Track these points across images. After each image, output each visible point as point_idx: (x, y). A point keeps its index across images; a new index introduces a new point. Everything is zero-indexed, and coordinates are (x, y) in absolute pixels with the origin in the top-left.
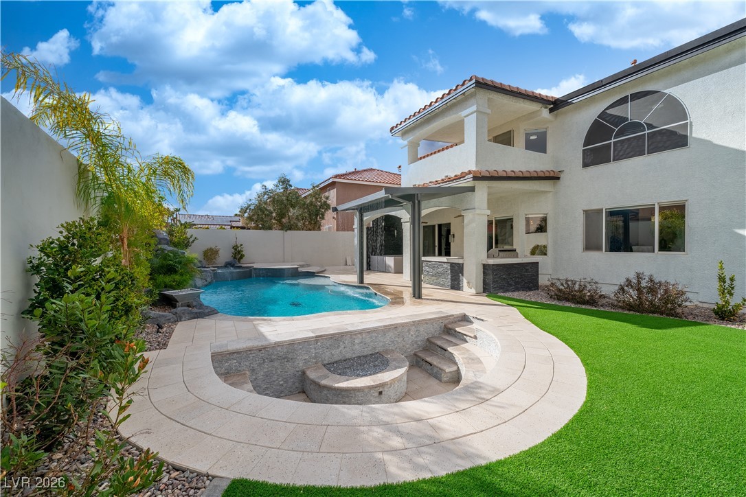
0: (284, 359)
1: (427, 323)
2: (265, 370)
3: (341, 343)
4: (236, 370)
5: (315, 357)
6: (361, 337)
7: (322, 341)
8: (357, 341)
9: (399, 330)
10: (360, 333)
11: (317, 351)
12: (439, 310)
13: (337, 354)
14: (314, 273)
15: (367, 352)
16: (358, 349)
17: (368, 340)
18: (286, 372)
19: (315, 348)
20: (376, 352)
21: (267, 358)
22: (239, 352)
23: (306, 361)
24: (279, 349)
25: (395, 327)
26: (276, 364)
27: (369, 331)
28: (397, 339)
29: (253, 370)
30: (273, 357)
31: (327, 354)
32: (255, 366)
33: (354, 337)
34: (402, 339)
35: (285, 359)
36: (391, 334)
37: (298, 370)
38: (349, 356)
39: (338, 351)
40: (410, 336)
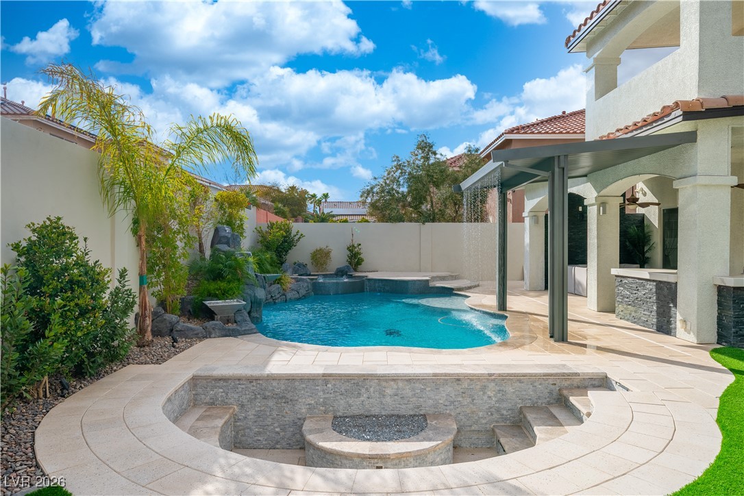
0: (281, 398)
1: (520, 381)
2: (257, 409)
3: (363, 390)
4: (222, 401)
5: (324, 404)
6: (395, 387)
7: (333, 382)
8: (389, 391)
9: (465, 385)
10: (394, 380)
11: (327, 396)
12: (563, 363)
13: (356, 405)
14: (452, 289)
15: (406, 410)
16: (390, 404)
17: (408, 392)
18: (283, 416)
19: (323, 391)
20: (422, 413)
21: (259, 394)
22: (225, 379)
23: (311, 408)
24: (275, 384)
25: (458, 379)
26: (271, 403)
27: (410, 380)
28: (461, 399)
29: (243, 406)
30: (268, 394)
31: (342, 402)
32: (245, 401)
33: (384, 384)
34: (469, 400)
35: (283, 398)
36: (449, 389)
37: (300, 417)
38: (376, 411)
39: (358, 401)
40: (485, 398)
